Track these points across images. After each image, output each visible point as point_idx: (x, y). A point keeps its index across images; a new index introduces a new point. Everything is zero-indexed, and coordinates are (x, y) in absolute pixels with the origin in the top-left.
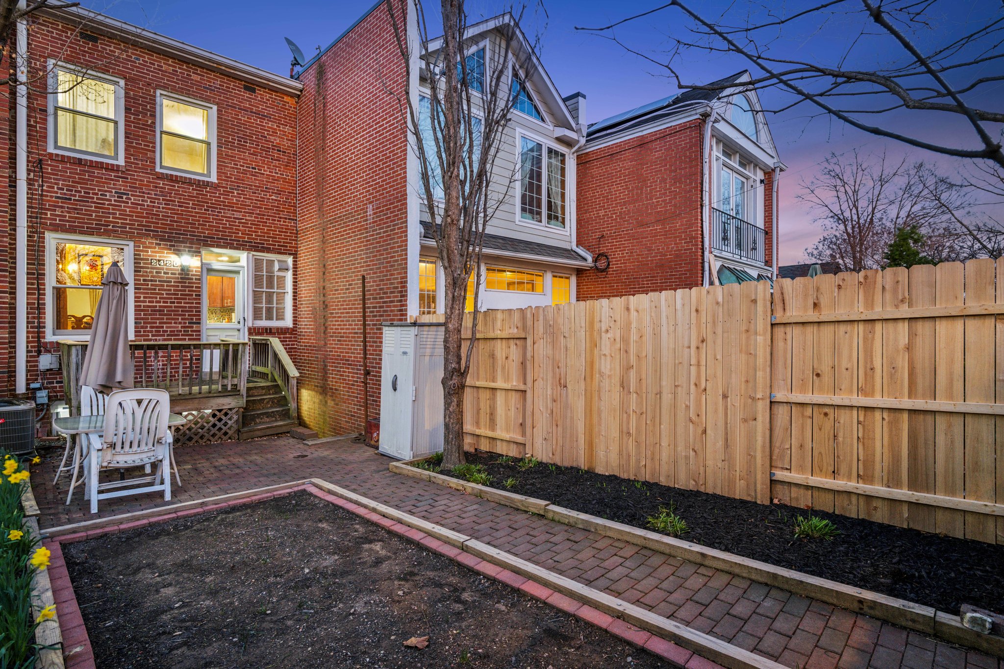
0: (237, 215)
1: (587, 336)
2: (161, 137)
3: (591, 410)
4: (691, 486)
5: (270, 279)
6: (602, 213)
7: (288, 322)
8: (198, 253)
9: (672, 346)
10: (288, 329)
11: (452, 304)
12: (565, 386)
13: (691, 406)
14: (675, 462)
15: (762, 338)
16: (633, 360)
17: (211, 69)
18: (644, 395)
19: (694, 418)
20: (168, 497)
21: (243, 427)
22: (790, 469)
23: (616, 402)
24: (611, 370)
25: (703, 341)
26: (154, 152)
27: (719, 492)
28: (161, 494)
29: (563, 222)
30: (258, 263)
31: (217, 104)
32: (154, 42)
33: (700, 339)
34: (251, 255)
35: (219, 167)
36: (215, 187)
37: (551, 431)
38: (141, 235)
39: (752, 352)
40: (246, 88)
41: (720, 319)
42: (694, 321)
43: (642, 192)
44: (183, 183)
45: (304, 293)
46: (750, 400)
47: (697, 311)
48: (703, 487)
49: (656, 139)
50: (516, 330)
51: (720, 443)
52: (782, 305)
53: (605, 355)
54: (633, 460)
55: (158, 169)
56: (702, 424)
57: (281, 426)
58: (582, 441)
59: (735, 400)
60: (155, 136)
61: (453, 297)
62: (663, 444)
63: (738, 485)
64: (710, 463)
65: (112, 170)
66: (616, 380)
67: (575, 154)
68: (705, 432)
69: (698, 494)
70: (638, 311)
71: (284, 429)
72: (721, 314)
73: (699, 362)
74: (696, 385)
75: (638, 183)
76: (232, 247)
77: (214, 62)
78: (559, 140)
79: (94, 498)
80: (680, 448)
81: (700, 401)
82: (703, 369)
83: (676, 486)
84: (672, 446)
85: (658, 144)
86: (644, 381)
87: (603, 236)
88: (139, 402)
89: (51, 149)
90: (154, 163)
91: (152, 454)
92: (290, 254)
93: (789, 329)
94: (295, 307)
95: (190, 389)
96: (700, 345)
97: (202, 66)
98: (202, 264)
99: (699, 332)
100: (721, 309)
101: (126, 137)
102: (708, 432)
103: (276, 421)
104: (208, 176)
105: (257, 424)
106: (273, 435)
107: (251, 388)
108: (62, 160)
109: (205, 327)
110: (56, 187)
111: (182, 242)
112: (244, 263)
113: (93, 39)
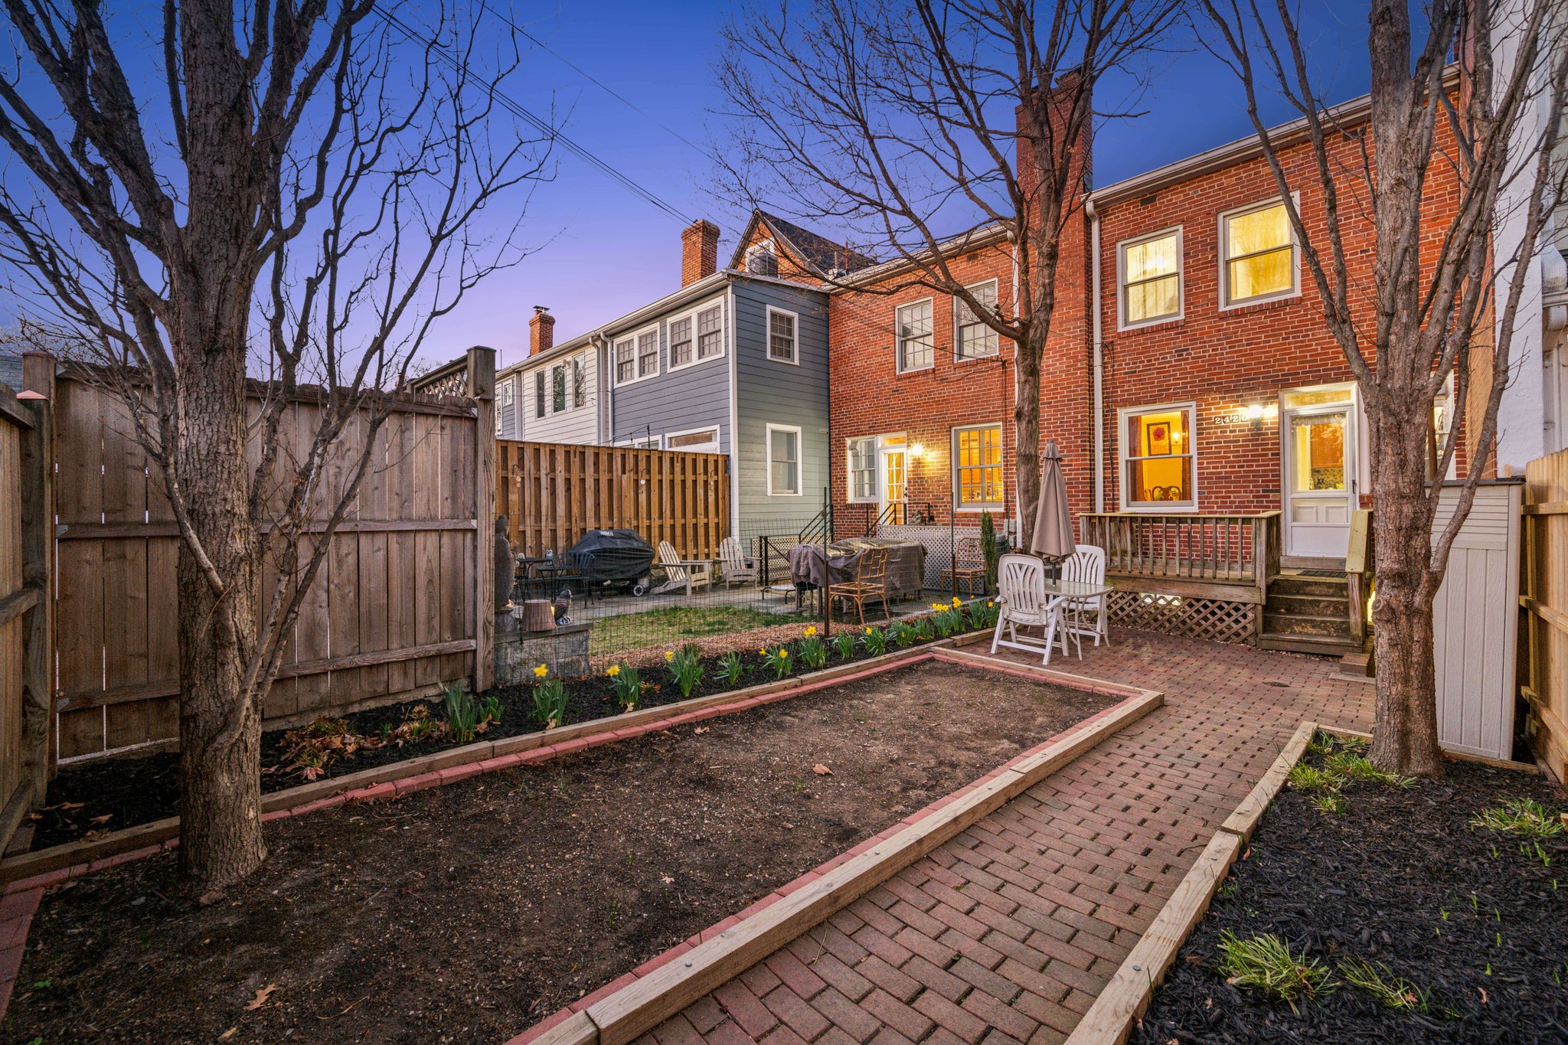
2: (1227, 268)
8: (1274, 398)
17: (1287, 147)
21: (1264, 632)
26: (1216, 290)
32: (1206, 163)
35: (1304, 273)
36: (1297, 302)
38: (1203, 392)
44: (1252, 313)
57: (1332, 644)
60: (1217, 270)
65: (1173, 328)
71: (1332, 651)
77: (1285, 136)
79: (996, 642)
89: (1121, 329)
90: (1217, 303)
95: (1190, 572)
98: (1282, 413)
101: (1186, 286)
103: (1329, 635)
104: (1292, 290)
105: (1293, 633)
106: (1318, 655)
107: (1308, 584)
108: (1128, 335)
109: (1289, 497)
110: (1124, 364)
111: (1252, 389)
112: (1353, 400)
113: (1152, 200)
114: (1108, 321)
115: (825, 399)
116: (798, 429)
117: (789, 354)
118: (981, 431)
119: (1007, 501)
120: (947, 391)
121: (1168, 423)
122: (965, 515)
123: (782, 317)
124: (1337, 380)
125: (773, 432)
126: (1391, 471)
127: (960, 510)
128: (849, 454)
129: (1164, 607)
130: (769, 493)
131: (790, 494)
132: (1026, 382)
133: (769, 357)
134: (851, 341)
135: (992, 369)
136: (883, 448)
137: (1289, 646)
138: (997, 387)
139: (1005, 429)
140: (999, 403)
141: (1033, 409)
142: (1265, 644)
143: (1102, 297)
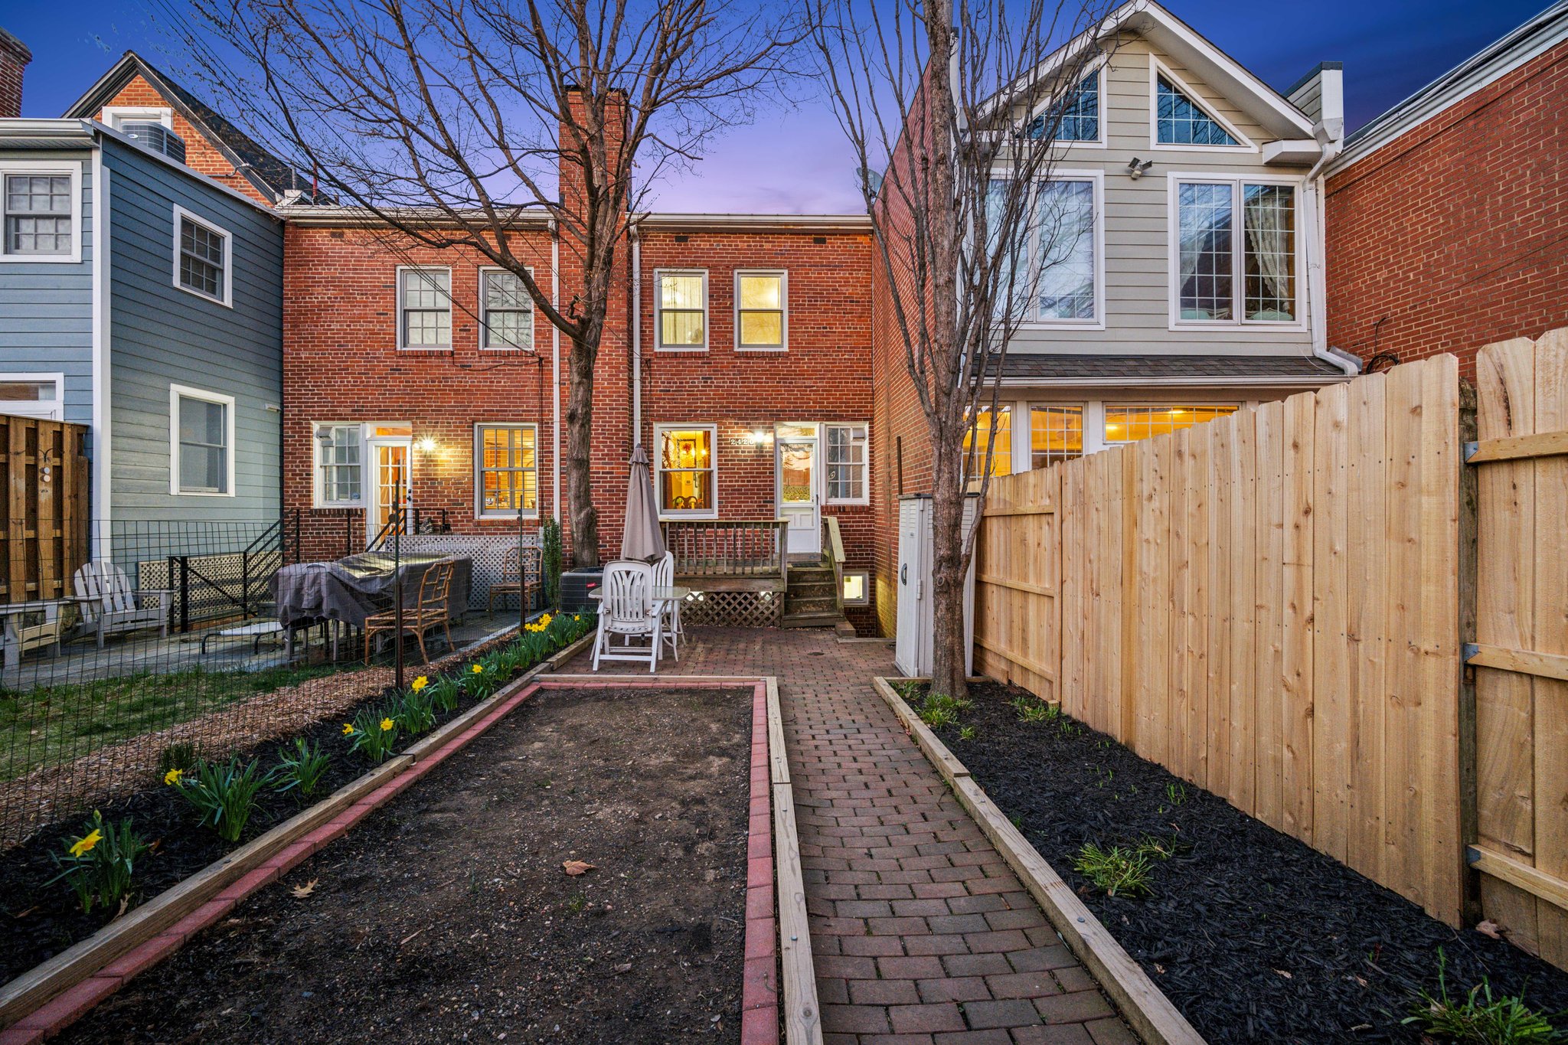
0: (808, 383)
1: (1125, 507)
2: (739, 317)
3: (1129, 640)
4: (1286, 824)
5: (845, 449)
6: (1381, 276)
7: (865, 500)
8: (770, 428)
9: (1250, 523)
10: (863, 507)
11: (939, 465)
12: (1098, 595)
13: (1285, 651)
14: (1256, 765)
15: (1434, 500)
16: (1188, 553)
17: (781, 233)
18: (1205, 620)
19: (1291, 679)
20: (653, 669)
21: (786, 614)
22: (1532, 856)
23: (1163, 629)
24: (1156, 569)
25: (1307, 512)
26: (732, 332)
27: (1340, 856)
28: (647, 664)
29: (1292, 312)
30: (833, 433)
31: (788, 267)
32: (729, 223)
33: (1303, 507)
34: (823, 426)
35: (790, 334)
36: (786, 356)
37: (1081, 667)
38: (723, 416)
39: (1413, 536)
40: (817, 241)
41: (1343, 461)
42: (1289, 469)
43: (1481, 212)
44: (758, 358)
45: (879, 464)
46: (1409, 654)
47: (1296, 446)
48: (1308, 834)
49: (1519, 86)
50: (1047, 502)
51: (1343, 746)
52: (1501, 412)
53: (1148, 541)
54: (1188, 742)
55: (736, 349)
56: (1305, 692)
57: (824, 618)
58: (1117, 691)
59: (1375, 651)
60: (733, 316)
61: (940, 455)
62: (1234, 724)
63: (1382, 855)
64: (1321, 783)
65: (700, 358)
66: (1163, 589)
67: (1321, 179)
68: (1311, 712)
69: (1297, 843)
70: (1194, 456)
71: (829, 622)
72: (1343, 449)
73: (1299, 558)
74: (1294, 607)
75: (1471, 193)
76: (804, 419)
78: (1275, 165)
79: (597, 657)
80: (1265, 739)
81: (1302, 643)
82: (1308, 572)
83: (1258, 816)
84: (1251, 732)
85: (1525, 94)
86: (1204, 593)
87: (1383, 320)
88: (628, 573)
89: (657, 349)
90: (733, 343)
91: (642, 624)
92: (865, 420)
93: (1524, 475)
94: (872, 480)
95: (734, 570)
96: (1302, 520)
97: (772, 232)
98: (776, 440)
99: (1300, 493)
100: (1343, 437)
101: (710, 323)
102: (1318, 713)
103: (823, 611)
104: (781, 346)
105: (802, 612)
106: (818, 627)
107: (805, 573)
108: (664, 356)
109: (779, 506)
110: (660, 382)
111: (757, 419)
112: (817, 435)
113: (685, 239)
114: (646, 340)
115: (276, 365)
116: (229, 400)
117: (213, 288)
118: (511, 430)
119: (542, 508)
120: (468, 380)
121: (694, 440)
122: (492, 523)
123: (202, 231)
124: (809, 420)
125: (183, 399)
126: (946, 485)
127: (483, 518)
128: (316, 443)
129: (692, 603)
130: (175, 489)
131: (213, 493)
132: (580, 383)
133: (177, 282)
134: (321, 295)
135: (527, 364)
136: (372, 439)
137: (802, 624)
138: (532, 385)
139: (541, 432)
140: (536, 402)
141: (586, 413)
142: (787, 623)
143: (641, 316)
